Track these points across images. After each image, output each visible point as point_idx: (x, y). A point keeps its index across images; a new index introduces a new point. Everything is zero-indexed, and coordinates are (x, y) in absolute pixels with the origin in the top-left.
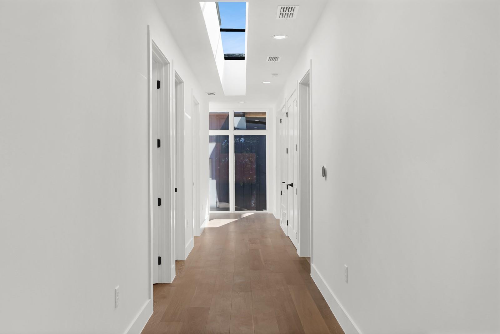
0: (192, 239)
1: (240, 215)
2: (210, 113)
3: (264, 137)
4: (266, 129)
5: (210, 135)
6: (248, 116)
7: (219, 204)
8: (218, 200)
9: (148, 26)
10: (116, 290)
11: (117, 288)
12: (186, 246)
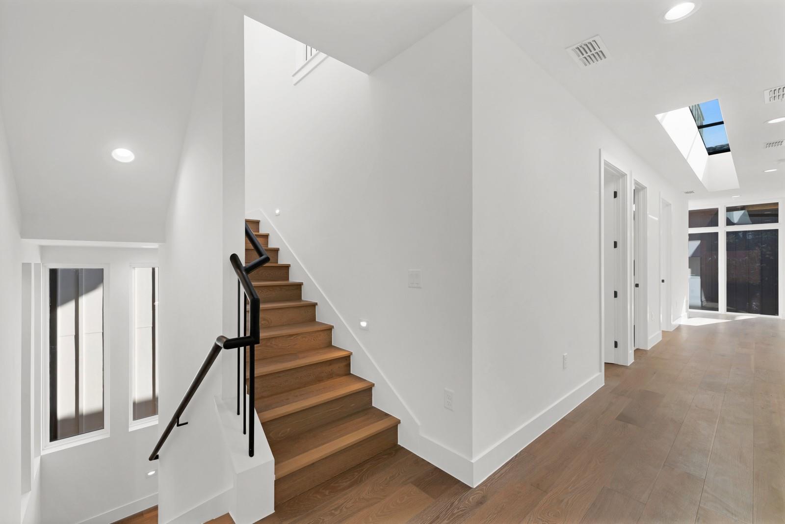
0: (659, 332)
1: (734, 317)
2: (689, 211)
3: (776, 231)
4: (778, 222)
5: (689, 233)
6: (750, 209)
7: (706, 303)
8: (704, 299)
9: (600, 150)
10: (564, 356)
11: (565, 354)
12: (650, 338)
